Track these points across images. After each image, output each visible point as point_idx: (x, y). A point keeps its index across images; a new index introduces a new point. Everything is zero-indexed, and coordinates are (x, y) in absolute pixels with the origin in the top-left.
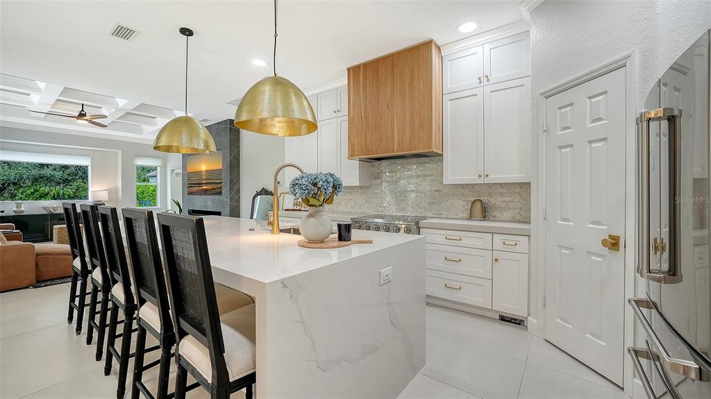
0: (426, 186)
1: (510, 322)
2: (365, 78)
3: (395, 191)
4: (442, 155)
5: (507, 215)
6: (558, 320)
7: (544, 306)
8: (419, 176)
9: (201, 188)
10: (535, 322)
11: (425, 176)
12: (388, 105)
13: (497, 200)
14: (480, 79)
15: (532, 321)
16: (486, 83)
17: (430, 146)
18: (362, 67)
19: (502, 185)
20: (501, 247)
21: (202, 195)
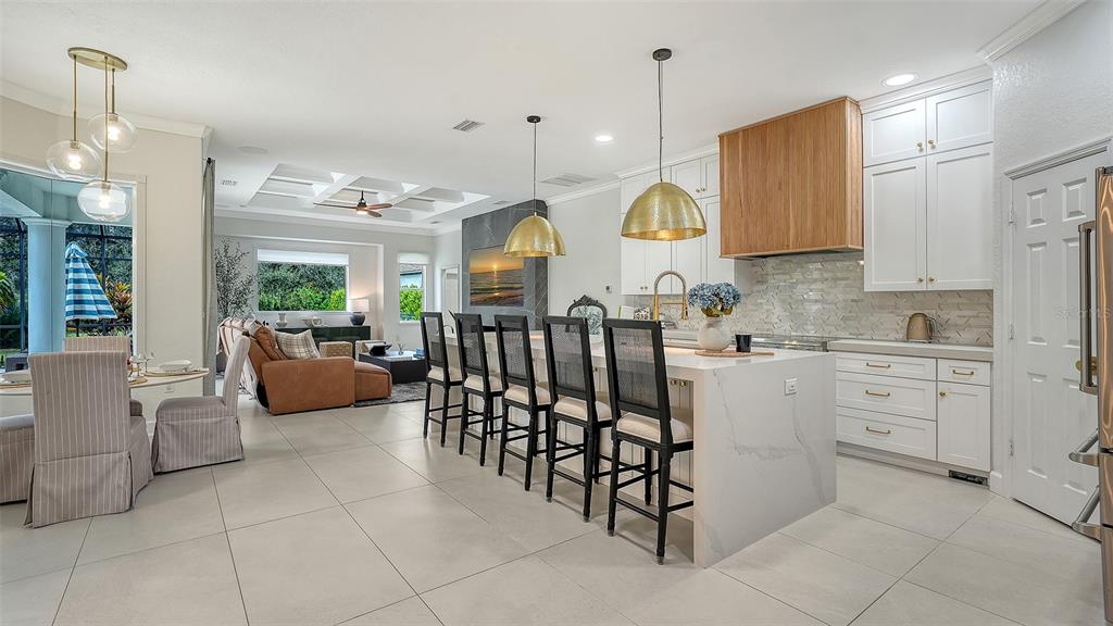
0: (839, 294)
1: (966, 480)
2: (746, 148)
3: (790, 301)
4: (862, 251)
5: (967, 335)
6: (1030, 471)
7: (1012, 454)
8: (826, 280)
9: (491, 295)
10: (1000, 476)
11: (836, 279)
12: (780, 184)
13: (952, 315)
14: (920, 145)
15: (996, 476)
16: (930, 151)
17: (843, 240)
18: (741, 134)
19: (959, 293)
20: (949, 376)
21: (492, 305)
